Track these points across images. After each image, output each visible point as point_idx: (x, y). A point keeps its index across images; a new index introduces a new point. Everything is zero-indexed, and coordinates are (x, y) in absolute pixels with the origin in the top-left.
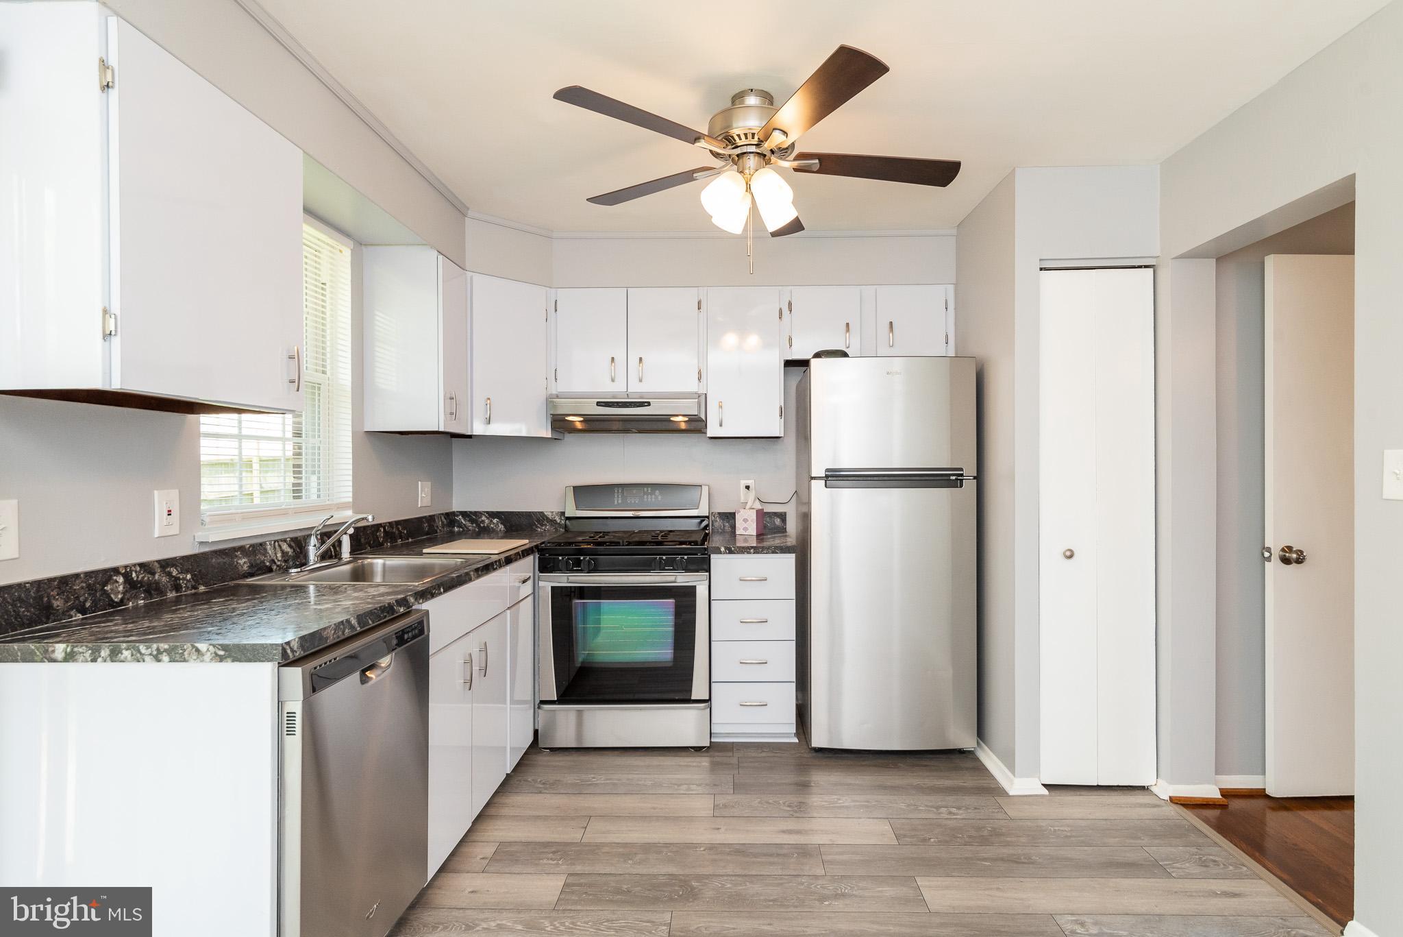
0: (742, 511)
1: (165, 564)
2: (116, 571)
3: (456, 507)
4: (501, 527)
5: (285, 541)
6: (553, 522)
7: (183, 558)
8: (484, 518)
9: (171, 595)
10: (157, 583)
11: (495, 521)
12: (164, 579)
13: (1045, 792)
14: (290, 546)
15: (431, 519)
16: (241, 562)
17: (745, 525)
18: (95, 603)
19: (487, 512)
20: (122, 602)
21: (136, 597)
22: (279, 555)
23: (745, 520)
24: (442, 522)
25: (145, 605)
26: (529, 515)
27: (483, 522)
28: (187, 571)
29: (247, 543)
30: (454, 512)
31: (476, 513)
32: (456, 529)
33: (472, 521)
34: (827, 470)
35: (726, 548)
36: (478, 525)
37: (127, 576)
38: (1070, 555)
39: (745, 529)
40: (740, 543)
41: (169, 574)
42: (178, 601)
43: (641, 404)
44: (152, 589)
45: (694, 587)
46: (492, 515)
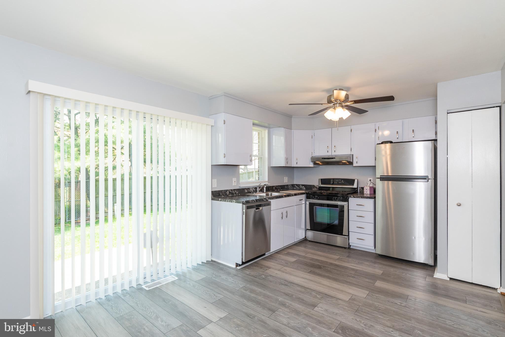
0: (366, 187)
1: (234, 190)
2: (227, 190)
3: (295, 183)
4: (305, 188)
5: (254, 188)
6: (316, 188)
7: (237, 189)
8: (301, 186)
9: (235, 195)
10: (233, 193)
11: (303, 187)
12: (234, 192)
13: (448, 279)
14: (255, 189)
15: (287, 185)
16: (246, 191)
17: (366, 191)
18: (225, 195)
19: (301, 185)
20: (228, 195)
21: (230, 195)
22: (252, 190)
23: (366, 190)
24: (291, 186)
25: (231, 196)
26: (311, 186)
27: (301, 187)
28: (237, 191)
29: (247, 188)
30: (294, 184)
31: (299, 185)
32: (295, 188)
33: (298, 186)
34: (381, 176)
35: (353, 196)
36: (299, 188)
37: (229, 191)
38: (459, 205)
39: (366, 192)
40: (365, 196)
41: (235, 191)
42: (236, 196)
43: (333, 158)
44: (232, 194)
45: (344, 206)
46: (303, 185)
